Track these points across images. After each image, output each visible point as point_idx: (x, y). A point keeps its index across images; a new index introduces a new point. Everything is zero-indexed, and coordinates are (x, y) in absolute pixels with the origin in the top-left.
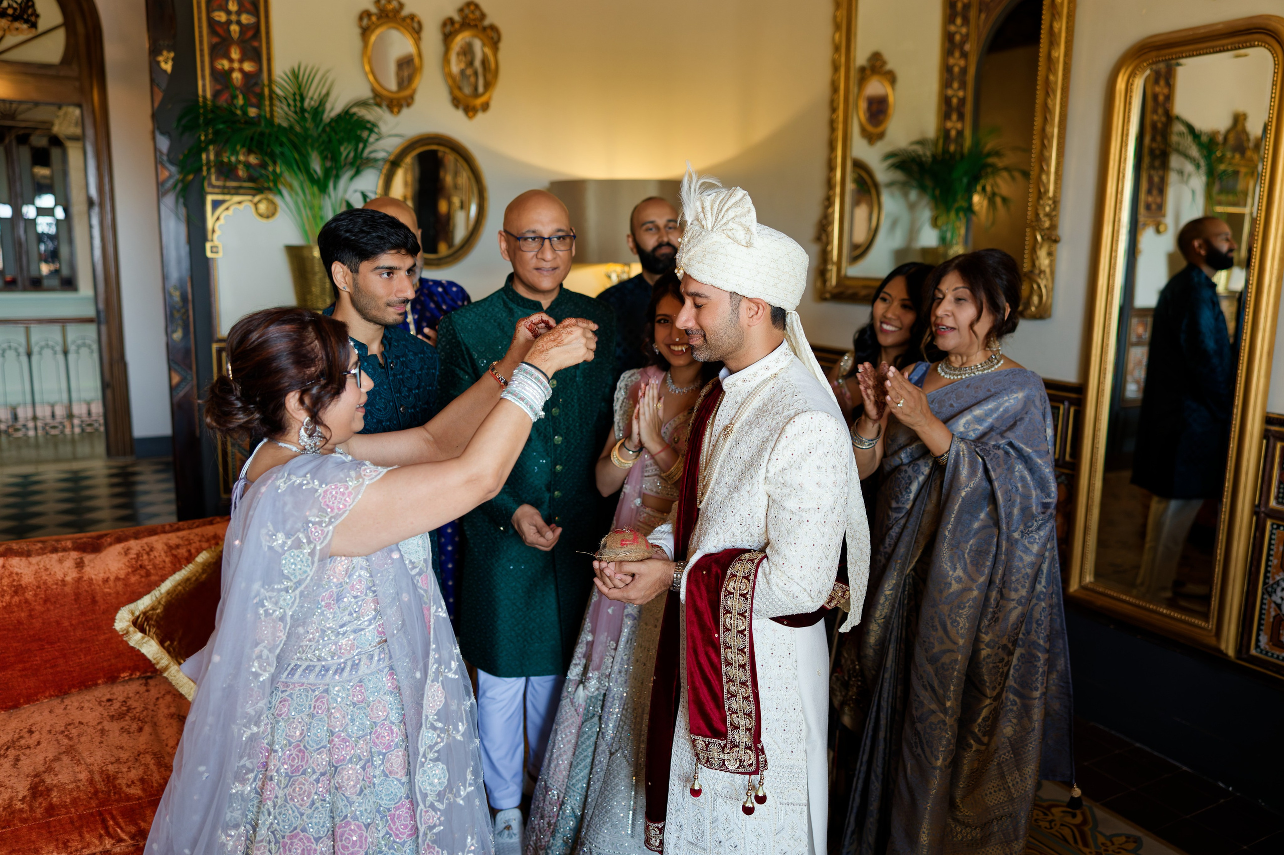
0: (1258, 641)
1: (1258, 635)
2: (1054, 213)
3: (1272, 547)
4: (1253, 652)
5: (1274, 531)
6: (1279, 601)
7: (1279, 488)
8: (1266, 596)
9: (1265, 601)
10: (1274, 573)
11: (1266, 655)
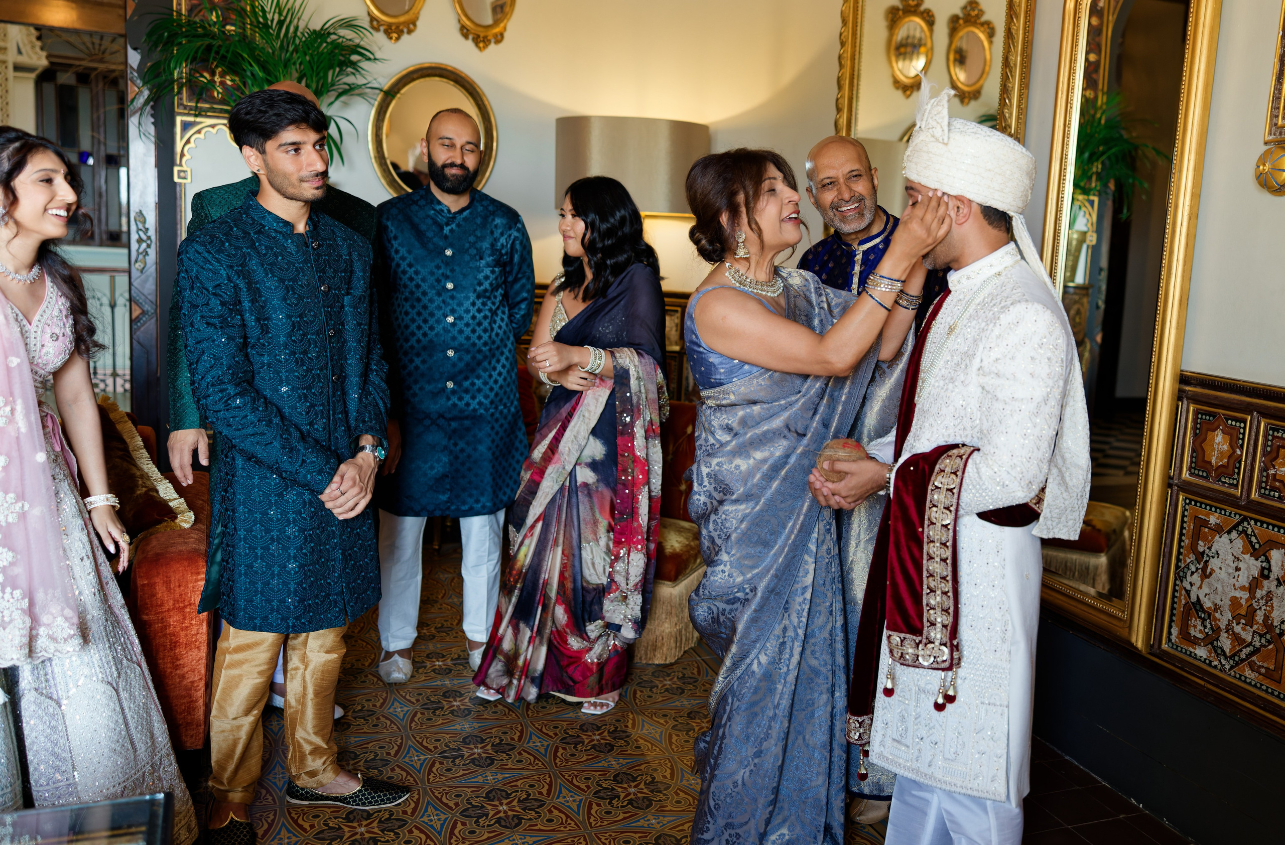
0: (1170, 633)
3: (1184, 526)
4: (1165, 646)
5: (1187, 507)
8: (1178, 582)
9: (1177, 588)
10: (1185, 555)
11: (1176, 649)
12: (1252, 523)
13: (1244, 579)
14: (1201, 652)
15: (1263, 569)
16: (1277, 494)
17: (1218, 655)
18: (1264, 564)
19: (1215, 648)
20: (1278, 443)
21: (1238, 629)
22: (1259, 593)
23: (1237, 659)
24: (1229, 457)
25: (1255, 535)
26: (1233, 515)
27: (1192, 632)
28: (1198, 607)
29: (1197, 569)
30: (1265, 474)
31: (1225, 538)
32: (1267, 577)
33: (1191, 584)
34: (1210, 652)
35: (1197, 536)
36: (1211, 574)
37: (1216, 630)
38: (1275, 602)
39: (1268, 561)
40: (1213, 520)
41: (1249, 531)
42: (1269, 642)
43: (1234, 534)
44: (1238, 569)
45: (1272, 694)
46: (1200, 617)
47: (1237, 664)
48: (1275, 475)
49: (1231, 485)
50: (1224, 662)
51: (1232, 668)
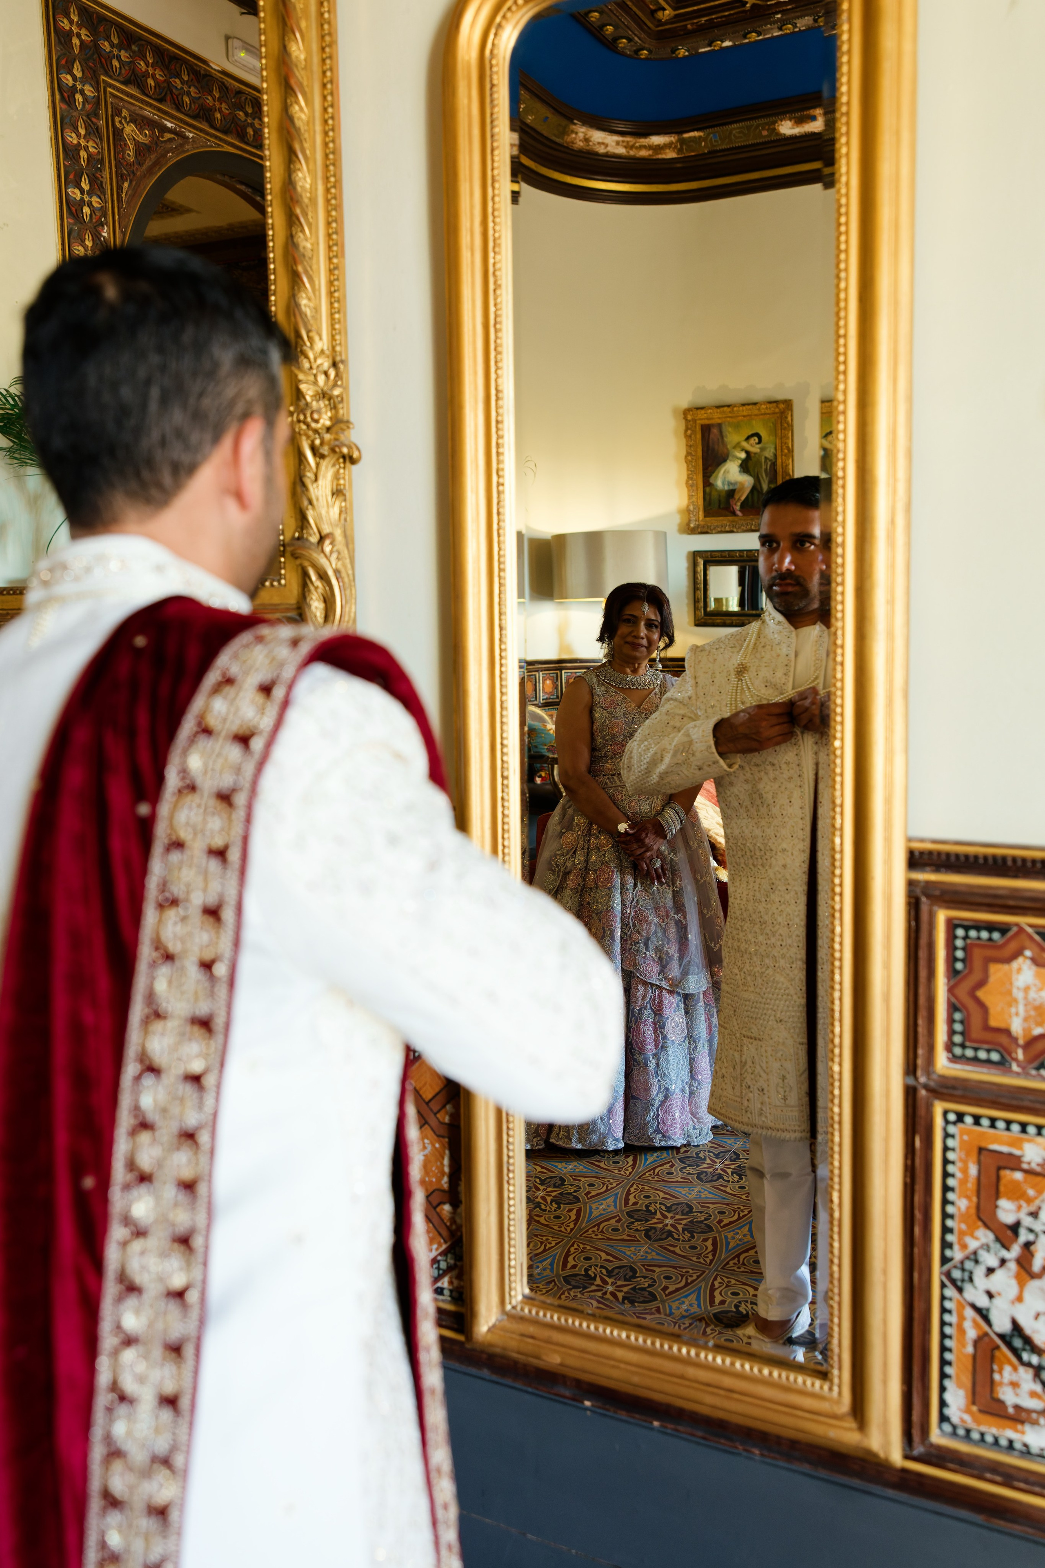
0: (943, 1404)
1: (942, 1389)
2: (336, 392)
3: (950, 1168)
4: (937, 1436)
5: (951, 1129)
6: (982, 1301)
7: (951, 1021)
8: (950, 1292)
9: (948, 1305)
10: (962, 1234)
11: (967, 1436)
27: (1008, 1396)
28: (1018, 1343)
29: (1003, 1262)
33: (990, 1295)
35: (989, 1188)
40: (1034, 1152)
46: (1029, 1365)
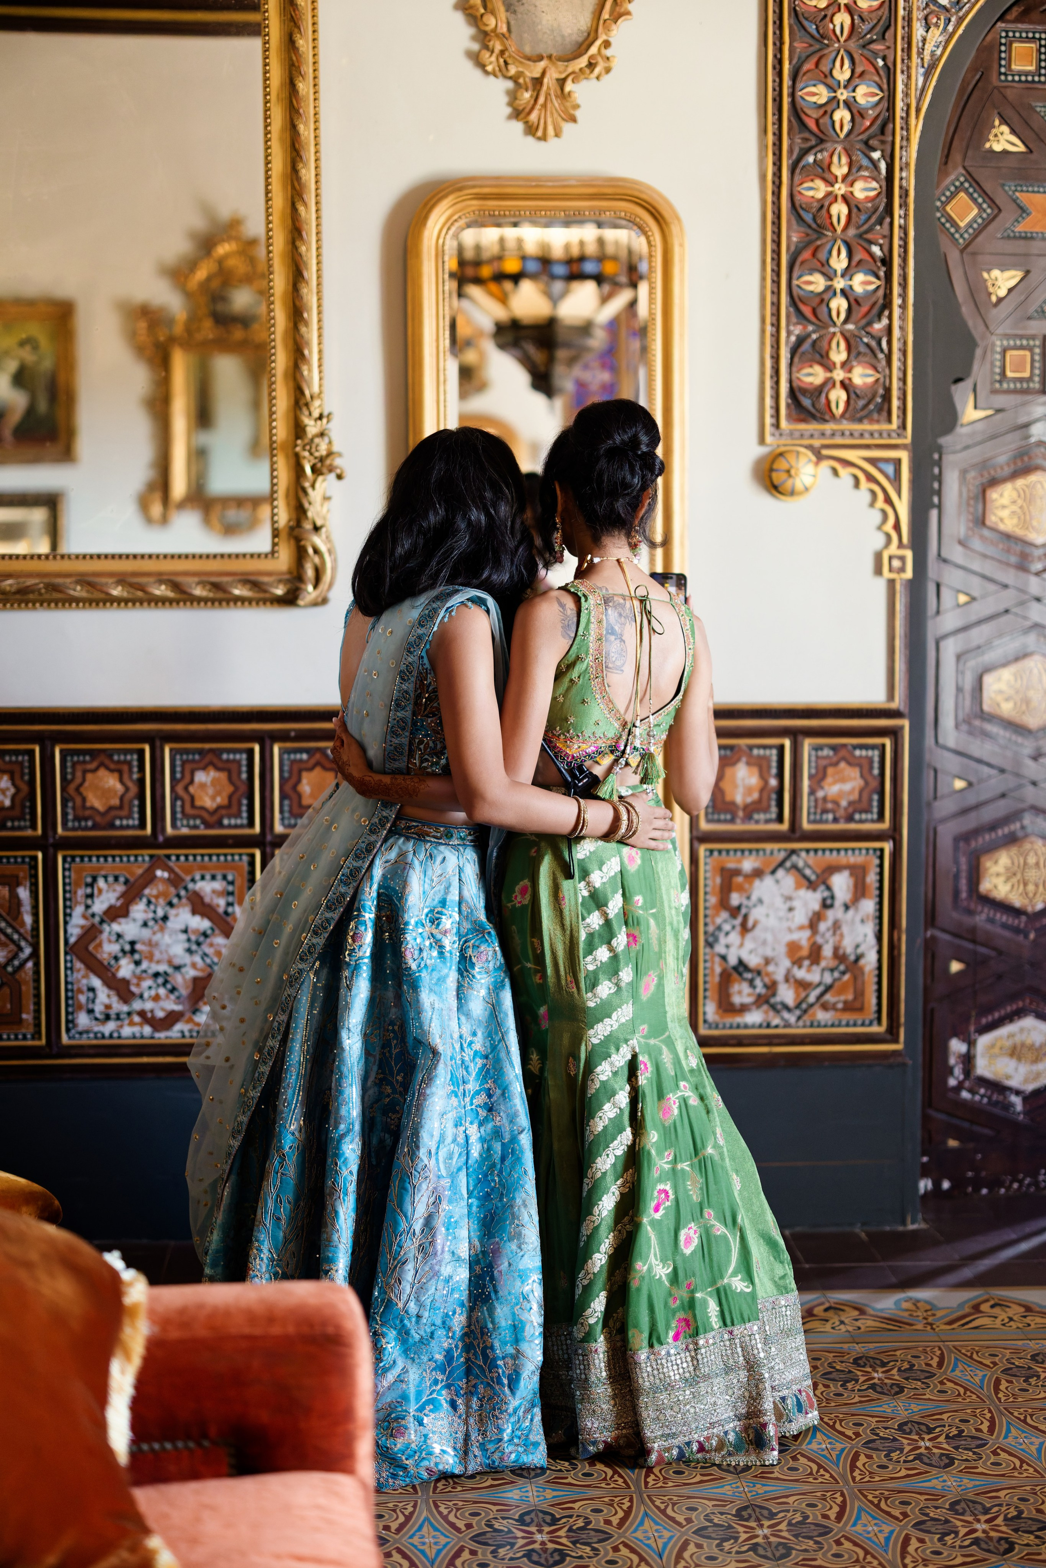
0: (704, 1013)
1: (705, 1004)
3: (707, 882)
6: (723, 951)
8: (708, 950)
9: (707, 957)
10: (713, 916)
11: (717, 1027)
12: (803, 854)
13: (801, 917)
14: (754, 1017)
15: (824, 900)
16: (830, 816)
17: (777, 1011)
18: (826, 894)
19: (773, 1007)
20: (823, 763)
21: (801, 974)
22: (823, 926)
23: (804, 1006)
24: (762, 791)
25: (809, 867)
26: (776, 852)
27: (737, 1000)
29: (734, 927)
30: (812, 798)
31: (768, 881)
32: (831, 906)
34: (766, 1012)
35: (726, 888)
36: (754, 926)
37: (772, 987)
38: (845, 929)
39: (829, 888)
40: (748, 865)
41: (801, 864)
42: (843, 973)
43: (780, 873)
44: (791, 909)
45: (855, 1025)
47: (805, 1011)
48: (825, 799)
49: (767, 821)
50: (786, 1015)
51: (799, 1018)
